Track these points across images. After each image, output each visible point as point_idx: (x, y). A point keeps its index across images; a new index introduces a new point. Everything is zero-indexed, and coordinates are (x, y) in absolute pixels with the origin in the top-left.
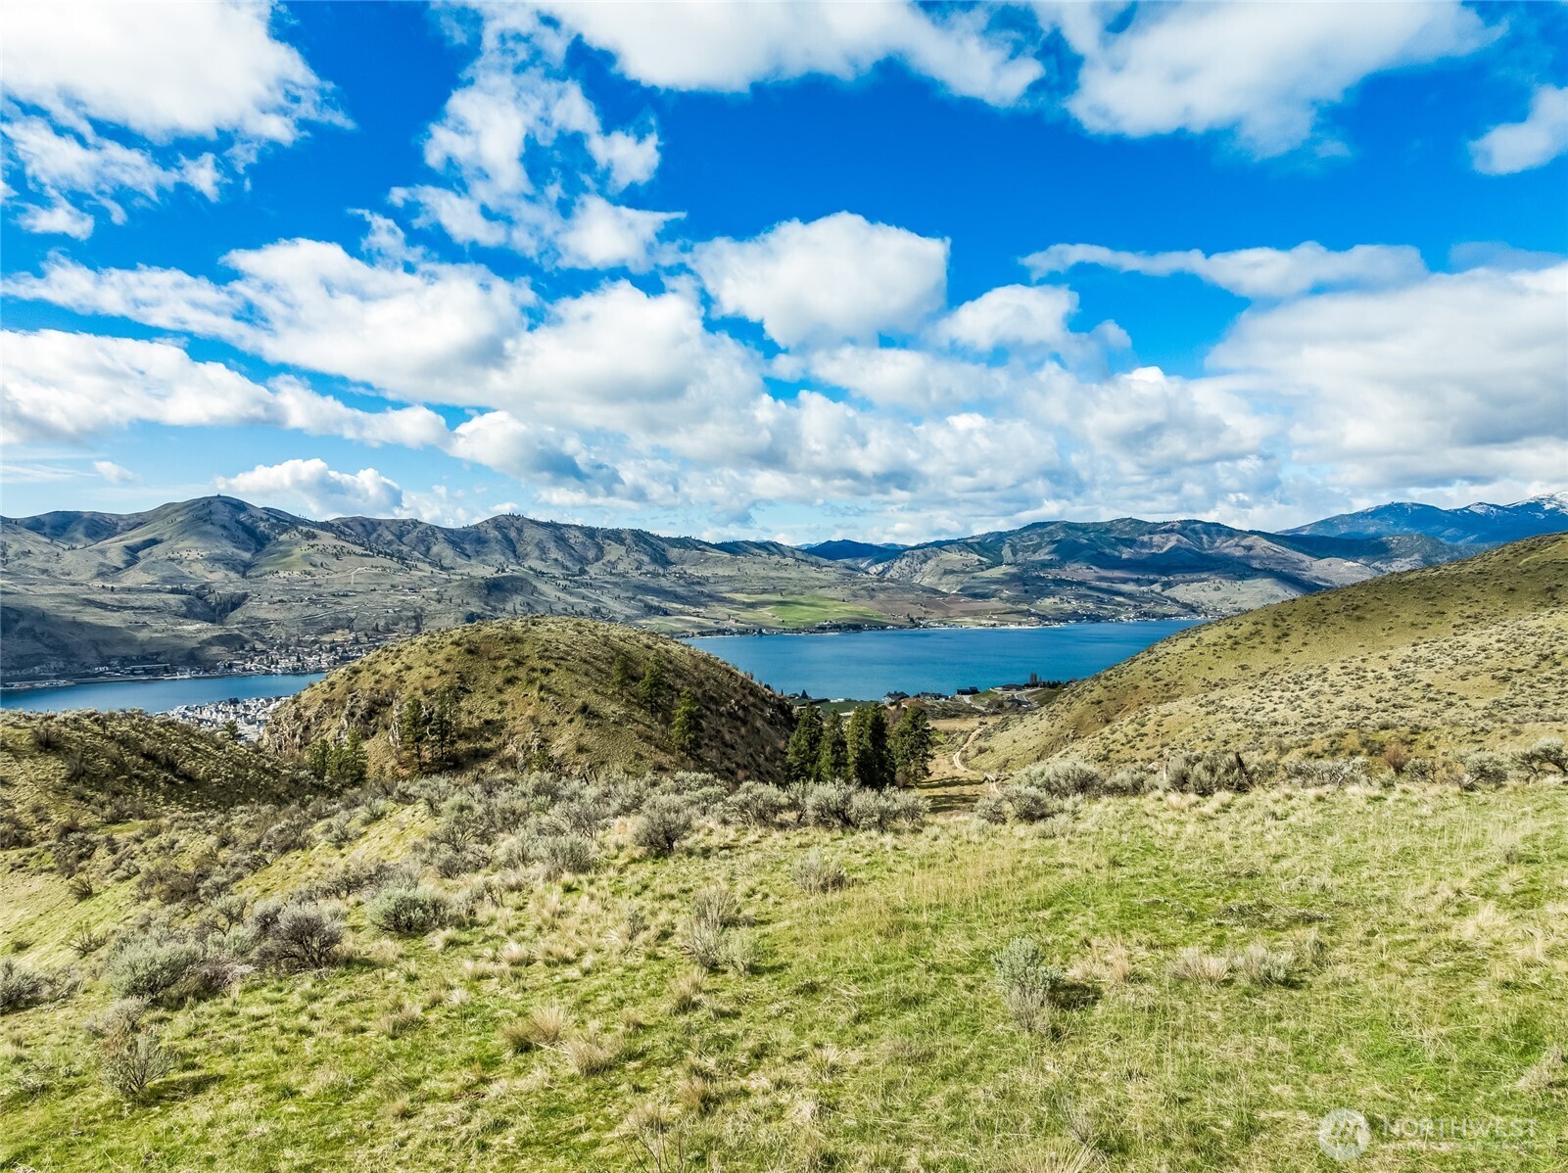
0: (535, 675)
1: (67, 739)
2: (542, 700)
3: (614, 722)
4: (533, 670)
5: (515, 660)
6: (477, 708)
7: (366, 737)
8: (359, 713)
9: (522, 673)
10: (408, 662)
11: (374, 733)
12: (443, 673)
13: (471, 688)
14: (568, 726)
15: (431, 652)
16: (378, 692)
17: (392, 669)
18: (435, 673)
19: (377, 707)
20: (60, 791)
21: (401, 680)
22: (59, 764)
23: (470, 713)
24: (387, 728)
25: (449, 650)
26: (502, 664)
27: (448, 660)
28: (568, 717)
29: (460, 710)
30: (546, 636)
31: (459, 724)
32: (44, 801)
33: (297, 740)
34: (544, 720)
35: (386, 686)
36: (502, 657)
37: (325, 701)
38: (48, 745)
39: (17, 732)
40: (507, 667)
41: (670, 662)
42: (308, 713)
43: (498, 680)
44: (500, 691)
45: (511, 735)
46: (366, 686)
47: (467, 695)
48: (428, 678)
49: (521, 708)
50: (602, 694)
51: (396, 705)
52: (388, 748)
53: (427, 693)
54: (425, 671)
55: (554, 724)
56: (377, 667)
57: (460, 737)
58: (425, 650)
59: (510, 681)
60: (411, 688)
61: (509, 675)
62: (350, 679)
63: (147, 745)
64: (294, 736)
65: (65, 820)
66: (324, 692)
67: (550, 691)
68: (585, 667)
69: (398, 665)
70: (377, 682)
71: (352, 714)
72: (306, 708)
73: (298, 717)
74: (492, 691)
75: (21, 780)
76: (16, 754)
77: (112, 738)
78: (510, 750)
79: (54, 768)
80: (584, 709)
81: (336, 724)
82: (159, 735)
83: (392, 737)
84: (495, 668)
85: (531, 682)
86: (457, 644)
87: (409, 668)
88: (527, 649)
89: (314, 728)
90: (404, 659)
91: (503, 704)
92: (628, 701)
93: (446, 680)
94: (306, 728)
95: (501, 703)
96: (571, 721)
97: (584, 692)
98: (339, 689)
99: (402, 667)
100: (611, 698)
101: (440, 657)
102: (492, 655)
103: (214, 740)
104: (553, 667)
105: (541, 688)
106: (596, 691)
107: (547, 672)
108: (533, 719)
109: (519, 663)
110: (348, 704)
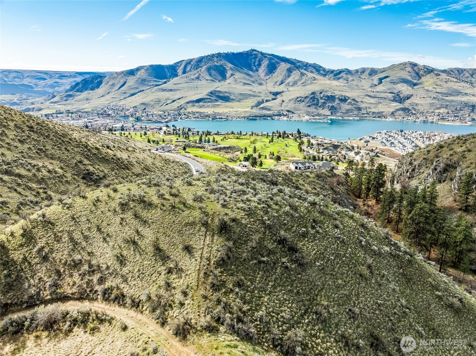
7: (440, 182)
8: (439, 169)
10: (470, 147)
11: (444, 181)
16: (450, 161)
17: (459, 150)
19: (449, 168)
21: (464, 157)
24: (451, 180)
33: (408, 174)
35: (455, 158)
37: (424, 159)
42: (415, 163)
46: (445, 156)
51: (459, 169)
52: (451, 191)
56: (453, 146)
60: (469, 162)
62: (438, 150)
64: (407, 172)
66: (424, 154)
69: (464, 148)
70: (451, 155)
71: (435, 169)
73: (411, 164)
81: (427, 172)
83: (454, 185)
87: (469, 151)
89: (416, 170)
90: (468, 145)
94: (413, 170)
98: (431, 154)
99: (465, 150)
110: (435, 163)
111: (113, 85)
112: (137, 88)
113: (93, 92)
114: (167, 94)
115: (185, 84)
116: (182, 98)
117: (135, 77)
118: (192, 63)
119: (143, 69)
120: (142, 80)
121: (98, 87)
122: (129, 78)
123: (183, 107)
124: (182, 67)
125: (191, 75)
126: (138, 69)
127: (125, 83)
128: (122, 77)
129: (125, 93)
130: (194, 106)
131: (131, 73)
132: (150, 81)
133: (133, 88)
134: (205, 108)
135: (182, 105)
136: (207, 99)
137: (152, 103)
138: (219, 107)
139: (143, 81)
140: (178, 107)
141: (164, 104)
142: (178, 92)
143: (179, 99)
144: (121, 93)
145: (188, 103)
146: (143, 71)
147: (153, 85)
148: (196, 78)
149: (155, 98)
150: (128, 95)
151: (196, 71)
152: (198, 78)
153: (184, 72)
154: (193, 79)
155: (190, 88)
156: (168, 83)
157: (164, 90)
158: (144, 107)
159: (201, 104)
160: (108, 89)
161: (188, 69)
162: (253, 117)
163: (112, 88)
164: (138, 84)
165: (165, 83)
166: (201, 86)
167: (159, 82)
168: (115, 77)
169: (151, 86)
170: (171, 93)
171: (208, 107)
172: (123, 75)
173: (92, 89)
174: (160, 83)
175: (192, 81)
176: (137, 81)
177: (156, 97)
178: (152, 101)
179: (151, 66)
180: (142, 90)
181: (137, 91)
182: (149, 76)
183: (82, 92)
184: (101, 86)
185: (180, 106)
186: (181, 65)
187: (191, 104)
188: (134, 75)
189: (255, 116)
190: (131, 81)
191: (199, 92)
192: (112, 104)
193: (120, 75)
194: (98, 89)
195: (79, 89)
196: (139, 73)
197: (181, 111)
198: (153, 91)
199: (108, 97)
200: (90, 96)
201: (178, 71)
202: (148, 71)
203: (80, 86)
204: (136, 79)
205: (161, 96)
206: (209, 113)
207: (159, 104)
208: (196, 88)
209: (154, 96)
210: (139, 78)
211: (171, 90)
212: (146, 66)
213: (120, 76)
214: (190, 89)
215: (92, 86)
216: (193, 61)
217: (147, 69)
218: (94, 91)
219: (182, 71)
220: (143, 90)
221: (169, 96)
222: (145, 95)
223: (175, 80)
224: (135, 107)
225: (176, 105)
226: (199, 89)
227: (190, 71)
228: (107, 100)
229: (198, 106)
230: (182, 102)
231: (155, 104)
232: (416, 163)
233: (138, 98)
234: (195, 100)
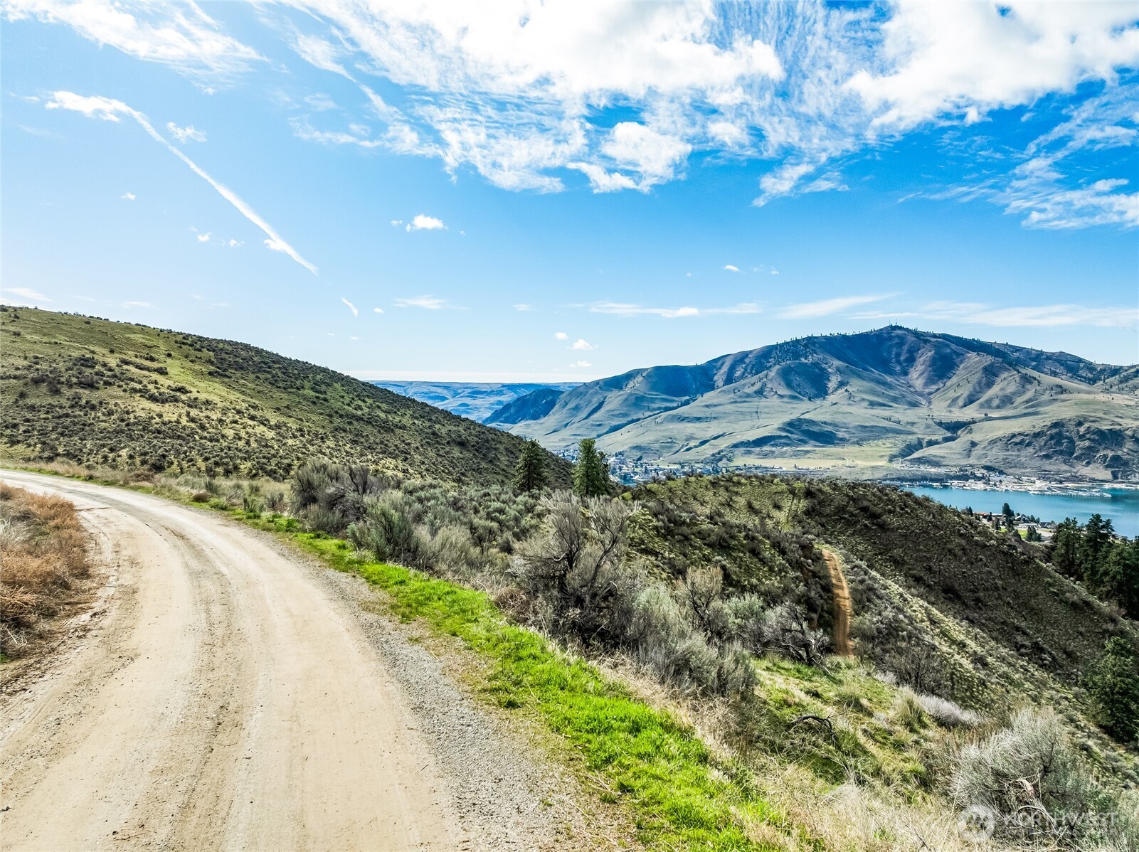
111: (577, 408)
112: (625, 415)
113: (536, 424)
114: (689, 428)
115: (730, 407)
116: (723, 435)
117: (622, 392)
118: (747, 360)
119: (639, 376)
120: (637, 398)
121: (546, 413)
122: (609, 395)
123: (724, 456)
124: (725, 369)
125: (745, 385)
126: (630, 376)
127: (600, 405)
128: (596, 393)
129: (600, 425)
130: (750, 453)
131: (616, 383)
132: (653, 400)
133: (617, 416)
134: (775, 457)
135: (722, 451)
136: (780, 437)
137: (657, 446)
138: (808, 455)
139: (638, 402)
140: (713, 455)
141: (682, 448)
142: (714, 423)
143: (715, 438)
144: (592, 425)
145: (735, 446)
146: (640, 379)
147: (659, 408)
148: (755, 392)
149: (663, 437)
150: (607, 429)
151: (757, 376)
152: (760, 393)
153: (729, 380)
154: (748, 396)
155: (742, 413)
156: (693, 404)
157: (682, 419)
158: (639, 454)
159: (767, 448)
160: (566, 417)
161: (738, 374)
162: (893, 480)
163: (575, 416)
164: (627, 406)
165: (687, 403)
166: (766, 410)
167: (673, 401)
168: (581, 393)
169: (654, 410)
170: (697, 425)
171: (782, 455)
172: (597, 387)
173: (535, 417)
174: (675, 405)
175: (748, 400)
176: (626, 400)
177: (665, 434)
178: (657, 441)
179: (658, 369)
180: (635, 418)
181: (624, 421)
182: (654, 388)
183: (514, 423)
184: (553, 410)
185: (719, 453)
186: (722, 364)
187: (742, 449)
188: (621, 388)
189: (899, 479)
190: (614, 400)
191: (761, 422)
192: (572, 447)
193: (592, 388)
194: (546, 418)
195: (509, 417)
196: (631, 384)
197: (720, 464)
198: (658, 420)
199: (566, 433)
200: (529, 431)
201: (716, 378)
202: (649, 380)
203: (512, 411)
204: (624, 397)
205: (675, 432)
206: (784, 469)
207: (671, 447)
208: (754, 415)
209: (660, 431)
210: (631, 395)
211: (698, 419)
212: (647, 369)
213: (591, 391)
214: (741, 417)
215: (535, 412)
216: (751, 356)
217: (649, 376)
218: (538, 421)
219: (724, 377)
220: (638, 420)
221: (694, 431)
222: (641, 430)
223: (709, 397)
224: (621, 453)
225: (708, 450)
226: (763, 416)
227: (743, 376)
228: (564, 440)
229: (758, 454)
230: (723, 444)
231: (662, 447)
233: (626, 435)
234: (751, 439)
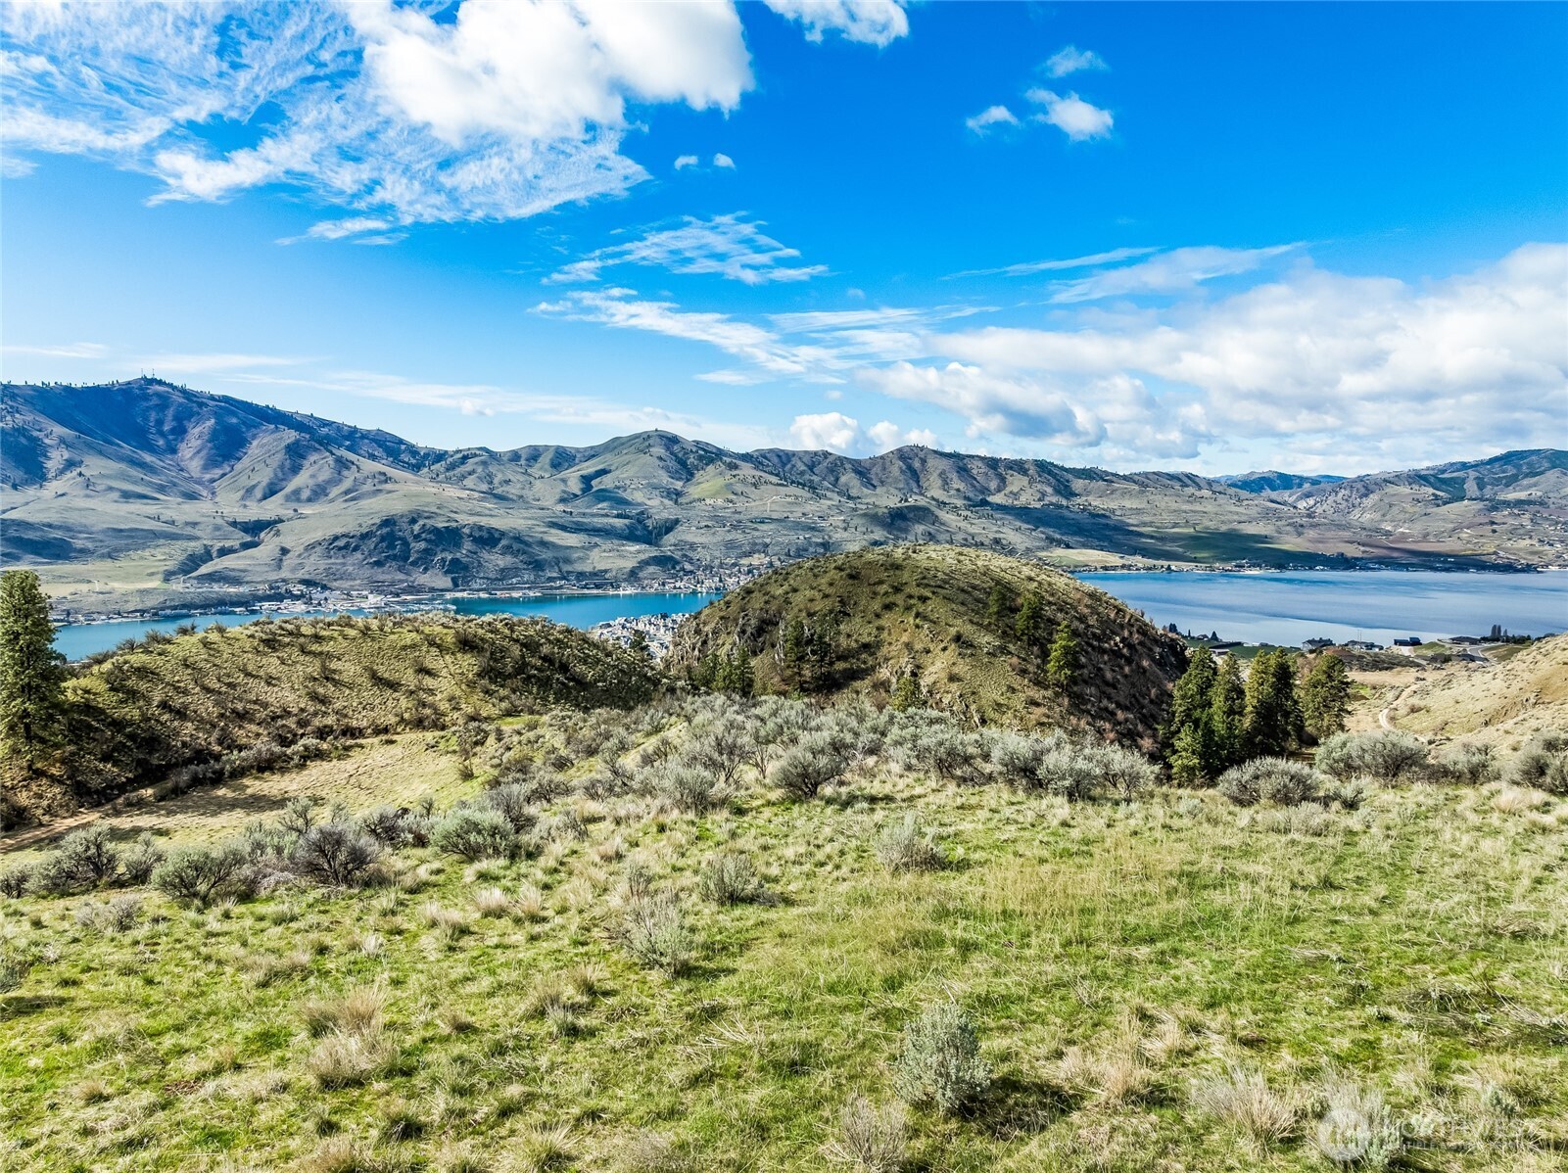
0: (912, 602)
1: (482, 639)
2: (917, 626)
3: (988, 653)
4: (911, 597)
5: (893, 587)
6: (855, 631)
7: (755, 654)
8: (749, 630)
9: (899, 599)
10: (795, 585)
11: (762, 650)
12: (826, 596)
13: (851, 612)
14: (941, 654)
15: (816, 576)
16: (767, 612)
17: (780, 591)
18: (818, 595)
19: (765, 626)
20: (471, 684)
21: (787, 602)
22: (473, 661)
23: (849, 636)
24: (773, 646)
25: (833, 574)
26: (883, 588)
27: (831, 584)
28: (942, 645)
29: (839, 633)
30: (925, 564)
31: (838, 646)
32: (458, 693)
33: (696, 652)
34: (918, 646)
35: (773, 607)
36: (881, 582)
37: (722, 618)
38: (467, 644)
39: (445, 631)
40: (886, 593)
41: (1052, 595)
43: (876, 606)
44: (878, 616)
45: (887, 660)
46: (757, 606)
47: (847, 619)
48: (812, 600)
49: (899, 635)
50: (977, 624)
51: (782, 625)
52: (774, 665)
53: (810, 615)
54: (809, 593)
55: (928, 652)
56: (768, 588)
57: (839, 658)
58: (810, 574)
59: (888, 607)
60: (796, 610)
61: (888, 601)
62: (744, 598)
63: (545, 650)
64: (694, 649)
65: (470, 710)
66: (721, 610)
67: (925, 618)
68: (962, 597)
69: (786, 587)
70: (766, 602)
71: (743, 632)
72: (705, 624)
73: (698, 632)
74: (871, 616)
75: (444, 673)
76: (442, 649)
77: (517, 641)
78: (884, 673)
79: (469, 663)
80: (958, 638)
81: (729, 640)
82: (558, 640)
83: (778, 655)
84: (875, 593)
85: (908, 608)
86: (839, 569)
88: (905, 576)
89: (710, 643)
90: (792, 582)
91: (880, 629)
92: (1004, 632)
93: (828, 604)
94: (705, 643)
95: (878, 629)
96: (945, 649)
97: (959, 622)
98: (733, 608)
99: (788, 589)
100: (987, 628)
101: (824, 581)
102: (872, 581)
103: (605, 649)
104: (930, 595)
105: (917, 615)
106: (971, 621)
107: (924, 599)
108: (908, 646)
109: (897, 590)
110: (741, 621)
232: (707, 629)
